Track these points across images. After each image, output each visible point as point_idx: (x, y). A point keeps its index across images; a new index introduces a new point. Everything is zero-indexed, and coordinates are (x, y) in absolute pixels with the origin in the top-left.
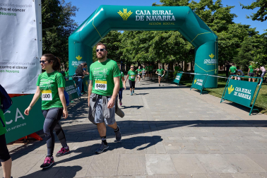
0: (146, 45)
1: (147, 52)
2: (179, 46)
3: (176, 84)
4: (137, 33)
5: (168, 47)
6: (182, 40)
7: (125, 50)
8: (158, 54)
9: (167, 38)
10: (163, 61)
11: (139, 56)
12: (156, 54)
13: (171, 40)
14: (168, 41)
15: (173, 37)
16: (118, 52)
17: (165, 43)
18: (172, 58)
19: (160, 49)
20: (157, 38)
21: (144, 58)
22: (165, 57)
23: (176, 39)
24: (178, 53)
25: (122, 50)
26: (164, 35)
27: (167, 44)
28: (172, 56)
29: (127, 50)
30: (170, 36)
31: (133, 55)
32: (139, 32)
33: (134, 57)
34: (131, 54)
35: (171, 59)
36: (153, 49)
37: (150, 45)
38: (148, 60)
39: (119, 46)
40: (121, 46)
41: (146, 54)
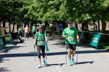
1: (58, 9)
3: (94, 47)
5: (83, 5)
7: (30, 7)
8: (71, 12)
10: (77, 20)
11: (48, 14)
12: (68, 12)
16: (22, 10)
18: (87, 17)
19: (73, 6)
21: (54, 17)
22: (80, 16)
24: (95, 12)
25: (27, 7)
28: (87, 15)
29: (33, 7)
31: (41, 13)
33: (42, 17)
34: (38, 12)
35: (86, 19)
36: (64, 7)
37: (61, 3)
38: (58, 20)
39: (23, 3)
40: (26, 3)
41: (56, 13)
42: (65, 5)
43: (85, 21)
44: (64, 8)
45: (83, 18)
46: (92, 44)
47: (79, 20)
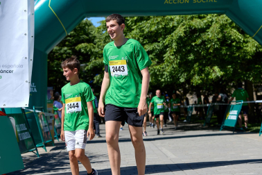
0: (157, 46)
1: (161, 61)
2: (230, 46)
4: (136, 22)
6: (235, 34)
9: (203, 30)
12: (180, 65)
13: (212, 34)
14: (205, 37)
15: (215, 27)
17: (199, 41)
18: (216, 72)
19: (189, 52)
20: (180, 31)
22: (201, 71)
23: (222, 31)
25: (99, 61)
26: (197, 23)
27: (203, 42)
28: (216, 68)
30: (208, 26)
32: (141, 19)
35: (213, 76)
36: (173, 55)
37: (167, 47)
38: (163, 80)
39: (92, 53)
40: (97, 52)
41: (158, 67)
42: (174, 52)
43: (213, 81)
44: (172, 57)
45: (208, 74)
46: (226, 124)
47: (201, 79)
